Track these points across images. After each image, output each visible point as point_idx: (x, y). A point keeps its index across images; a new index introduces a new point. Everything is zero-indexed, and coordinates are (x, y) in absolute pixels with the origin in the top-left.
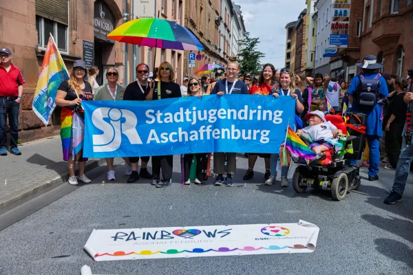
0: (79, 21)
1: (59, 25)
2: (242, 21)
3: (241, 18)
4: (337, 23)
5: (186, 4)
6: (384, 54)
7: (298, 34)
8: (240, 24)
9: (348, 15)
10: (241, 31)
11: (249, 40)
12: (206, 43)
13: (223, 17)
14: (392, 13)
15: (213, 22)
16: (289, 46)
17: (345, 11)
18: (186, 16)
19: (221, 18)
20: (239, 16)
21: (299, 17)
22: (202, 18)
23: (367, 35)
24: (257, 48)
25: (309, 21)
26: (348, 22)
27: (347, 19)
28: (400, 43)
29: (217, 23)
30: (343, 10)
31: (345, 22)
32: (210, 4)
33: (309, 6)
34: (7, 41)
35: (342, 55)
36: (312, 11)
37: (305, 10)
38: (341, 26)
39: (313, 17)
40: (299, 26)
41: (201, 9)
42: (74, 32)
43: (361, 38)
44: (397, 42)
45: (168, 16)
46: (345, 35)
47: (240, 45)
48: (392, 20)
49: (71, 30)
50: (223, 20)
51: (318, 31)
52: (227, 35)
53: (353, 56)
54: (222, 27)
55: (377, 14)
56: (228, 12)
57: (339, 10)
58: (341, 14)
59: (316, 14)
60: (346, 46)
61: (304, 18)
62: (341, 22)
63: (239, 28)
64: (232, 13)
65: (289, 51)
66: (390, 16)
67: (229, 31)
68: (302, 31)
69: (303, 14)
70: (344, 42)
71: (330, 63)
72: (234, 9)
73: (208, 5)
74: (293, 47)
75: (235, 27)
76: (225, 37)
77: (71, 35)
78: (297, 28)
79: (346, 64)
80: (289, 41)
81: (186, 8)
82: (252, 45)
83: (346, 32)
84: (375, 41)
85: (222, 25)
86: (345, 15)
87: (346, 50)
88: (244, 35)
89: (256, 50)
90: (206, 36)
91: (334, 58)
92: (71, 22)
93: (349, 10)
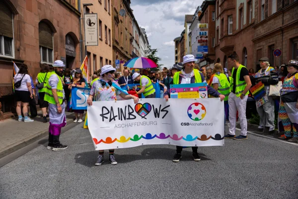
0: (59, 47)
1: (49, 49)
2: (146, 38)
3: (146, 36)
4: (201, 40)
5: (113, 32)
6: (227, 56)
7: (181, 45)
8: (145, 40)
9: (207, 35)
10: (146, 44)
11: (151, 50)
12: (125, 53)
13: (134, 36)
14: (229, 34)
15: (128, 40)
16: (176, 52)
17: (205, 33)
18: (113, 38)
19: (133, 38)
20: (144, 35)
21: (181, 35)
22: (122, 38)
23: (218, 46)
24: (156, 55)
25: (187, 37)
26: (207, 39)
27: (207, 37)
28: (234, 50)
29: (131, 40)
30: (204, 32)
31: (206, 39)
32: (126, 29)
33: (186, 28)
34: (28, 60)
35: (205, 58)
36: (188, 31)
37: (185, 30)
38: (203, 41)
39: (189, 35)
40: (181, 40)
41: (121, 33)
42: (56, 53)
43: (215, 47)
44: (232, 50)
45: (103, 39)
46: (206, 46)
47: (146, 53)
48: (229, 38)
49: (55, 52)
50: (135, 38)
51: (192, 43)
52: (137, 47)
53: (211, 58)
54: (134, 43)
55: (222, 34)
56: (137, 33)
57: (202, 32)
58: (203, 34)
59: (190, 34)
60: (207, 53)
61: (184, 35)
62: (203, 39)
63: (145, 42)
64: (140, 34)
65: (177, 55)
66: (228, 36)
67: (138, 45)
68: (183, 43)
69: (184, 32)
70: (206, 50)
71: (200, 62)
72: (141, 31)
73: (125, 30)
74: (179, 53)
75: (142, 42)
76: (136, 49)
77: (55, 54)
78: (180, 41)
79: (208, 63)
80: (176, 49)
81: (113, 34)
82: (153, 53)
83: (207, 44)
84: (222, 50)
85: (134, 42)
86: (205, 35)
87: (207, 55)
88: (148, 47)
89: (156, 56)
90: (125, 49)
91: (202, 60)
92: (54, 48)
93: (207, 32)
